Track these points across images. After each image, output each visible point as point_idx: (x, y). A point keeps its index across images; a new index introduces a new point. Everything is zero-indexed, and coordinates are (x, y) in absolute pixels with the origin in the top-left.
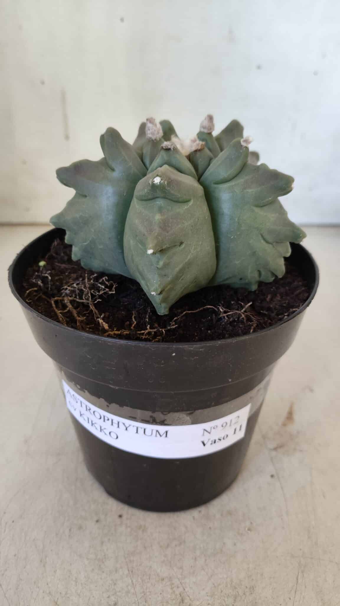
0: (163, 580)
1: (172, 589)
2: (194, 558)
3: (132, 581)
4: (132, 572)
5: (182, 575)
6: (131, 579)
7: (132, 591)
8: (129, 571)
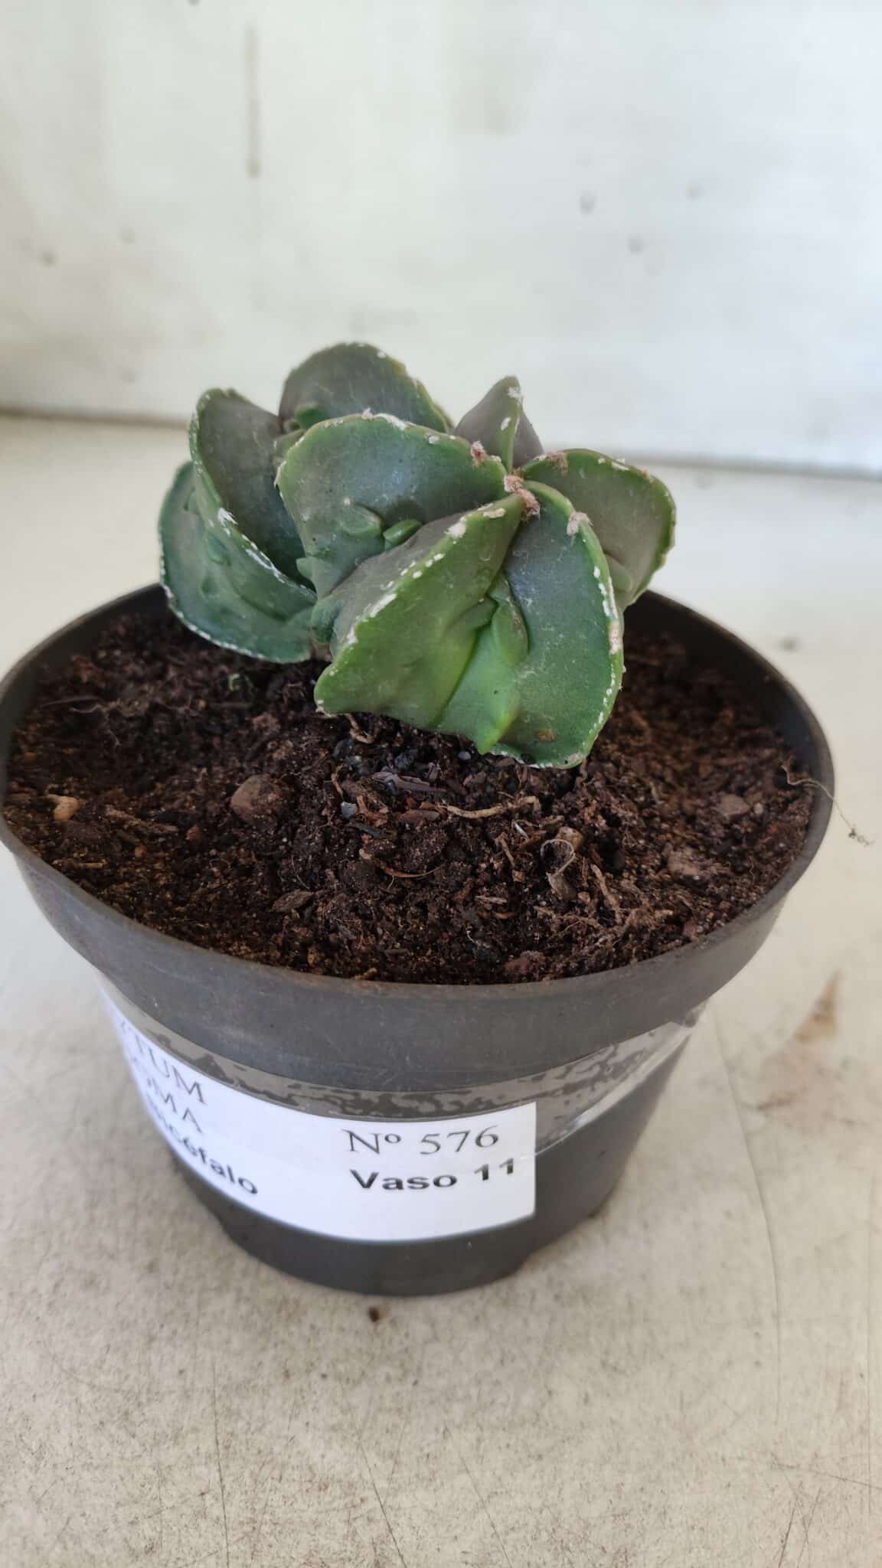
0: (323, 1487)
1: (348, 1522)
2: (442, 1430)
3: (221, 1480)
4: (227, 1448)
5: (390, 1480)
6: (220, 1470)
7: (216, 1511)
8: (217, 1443)
